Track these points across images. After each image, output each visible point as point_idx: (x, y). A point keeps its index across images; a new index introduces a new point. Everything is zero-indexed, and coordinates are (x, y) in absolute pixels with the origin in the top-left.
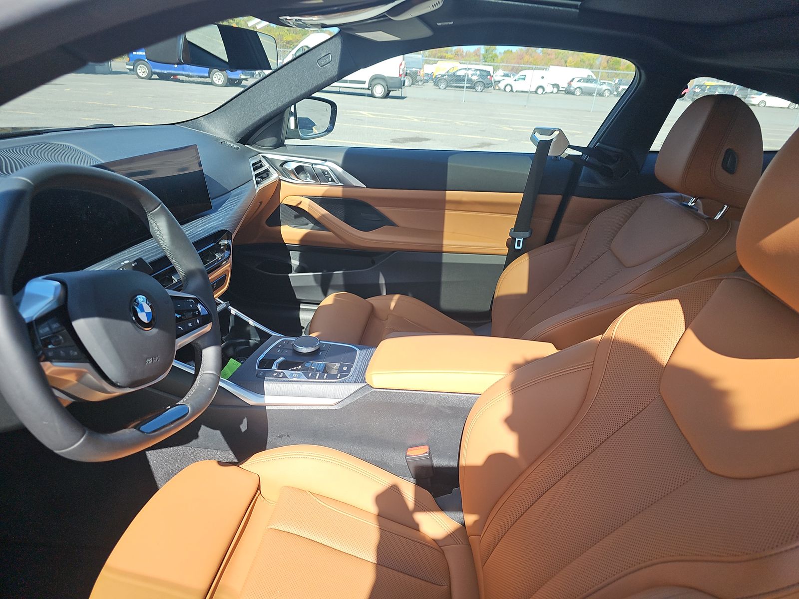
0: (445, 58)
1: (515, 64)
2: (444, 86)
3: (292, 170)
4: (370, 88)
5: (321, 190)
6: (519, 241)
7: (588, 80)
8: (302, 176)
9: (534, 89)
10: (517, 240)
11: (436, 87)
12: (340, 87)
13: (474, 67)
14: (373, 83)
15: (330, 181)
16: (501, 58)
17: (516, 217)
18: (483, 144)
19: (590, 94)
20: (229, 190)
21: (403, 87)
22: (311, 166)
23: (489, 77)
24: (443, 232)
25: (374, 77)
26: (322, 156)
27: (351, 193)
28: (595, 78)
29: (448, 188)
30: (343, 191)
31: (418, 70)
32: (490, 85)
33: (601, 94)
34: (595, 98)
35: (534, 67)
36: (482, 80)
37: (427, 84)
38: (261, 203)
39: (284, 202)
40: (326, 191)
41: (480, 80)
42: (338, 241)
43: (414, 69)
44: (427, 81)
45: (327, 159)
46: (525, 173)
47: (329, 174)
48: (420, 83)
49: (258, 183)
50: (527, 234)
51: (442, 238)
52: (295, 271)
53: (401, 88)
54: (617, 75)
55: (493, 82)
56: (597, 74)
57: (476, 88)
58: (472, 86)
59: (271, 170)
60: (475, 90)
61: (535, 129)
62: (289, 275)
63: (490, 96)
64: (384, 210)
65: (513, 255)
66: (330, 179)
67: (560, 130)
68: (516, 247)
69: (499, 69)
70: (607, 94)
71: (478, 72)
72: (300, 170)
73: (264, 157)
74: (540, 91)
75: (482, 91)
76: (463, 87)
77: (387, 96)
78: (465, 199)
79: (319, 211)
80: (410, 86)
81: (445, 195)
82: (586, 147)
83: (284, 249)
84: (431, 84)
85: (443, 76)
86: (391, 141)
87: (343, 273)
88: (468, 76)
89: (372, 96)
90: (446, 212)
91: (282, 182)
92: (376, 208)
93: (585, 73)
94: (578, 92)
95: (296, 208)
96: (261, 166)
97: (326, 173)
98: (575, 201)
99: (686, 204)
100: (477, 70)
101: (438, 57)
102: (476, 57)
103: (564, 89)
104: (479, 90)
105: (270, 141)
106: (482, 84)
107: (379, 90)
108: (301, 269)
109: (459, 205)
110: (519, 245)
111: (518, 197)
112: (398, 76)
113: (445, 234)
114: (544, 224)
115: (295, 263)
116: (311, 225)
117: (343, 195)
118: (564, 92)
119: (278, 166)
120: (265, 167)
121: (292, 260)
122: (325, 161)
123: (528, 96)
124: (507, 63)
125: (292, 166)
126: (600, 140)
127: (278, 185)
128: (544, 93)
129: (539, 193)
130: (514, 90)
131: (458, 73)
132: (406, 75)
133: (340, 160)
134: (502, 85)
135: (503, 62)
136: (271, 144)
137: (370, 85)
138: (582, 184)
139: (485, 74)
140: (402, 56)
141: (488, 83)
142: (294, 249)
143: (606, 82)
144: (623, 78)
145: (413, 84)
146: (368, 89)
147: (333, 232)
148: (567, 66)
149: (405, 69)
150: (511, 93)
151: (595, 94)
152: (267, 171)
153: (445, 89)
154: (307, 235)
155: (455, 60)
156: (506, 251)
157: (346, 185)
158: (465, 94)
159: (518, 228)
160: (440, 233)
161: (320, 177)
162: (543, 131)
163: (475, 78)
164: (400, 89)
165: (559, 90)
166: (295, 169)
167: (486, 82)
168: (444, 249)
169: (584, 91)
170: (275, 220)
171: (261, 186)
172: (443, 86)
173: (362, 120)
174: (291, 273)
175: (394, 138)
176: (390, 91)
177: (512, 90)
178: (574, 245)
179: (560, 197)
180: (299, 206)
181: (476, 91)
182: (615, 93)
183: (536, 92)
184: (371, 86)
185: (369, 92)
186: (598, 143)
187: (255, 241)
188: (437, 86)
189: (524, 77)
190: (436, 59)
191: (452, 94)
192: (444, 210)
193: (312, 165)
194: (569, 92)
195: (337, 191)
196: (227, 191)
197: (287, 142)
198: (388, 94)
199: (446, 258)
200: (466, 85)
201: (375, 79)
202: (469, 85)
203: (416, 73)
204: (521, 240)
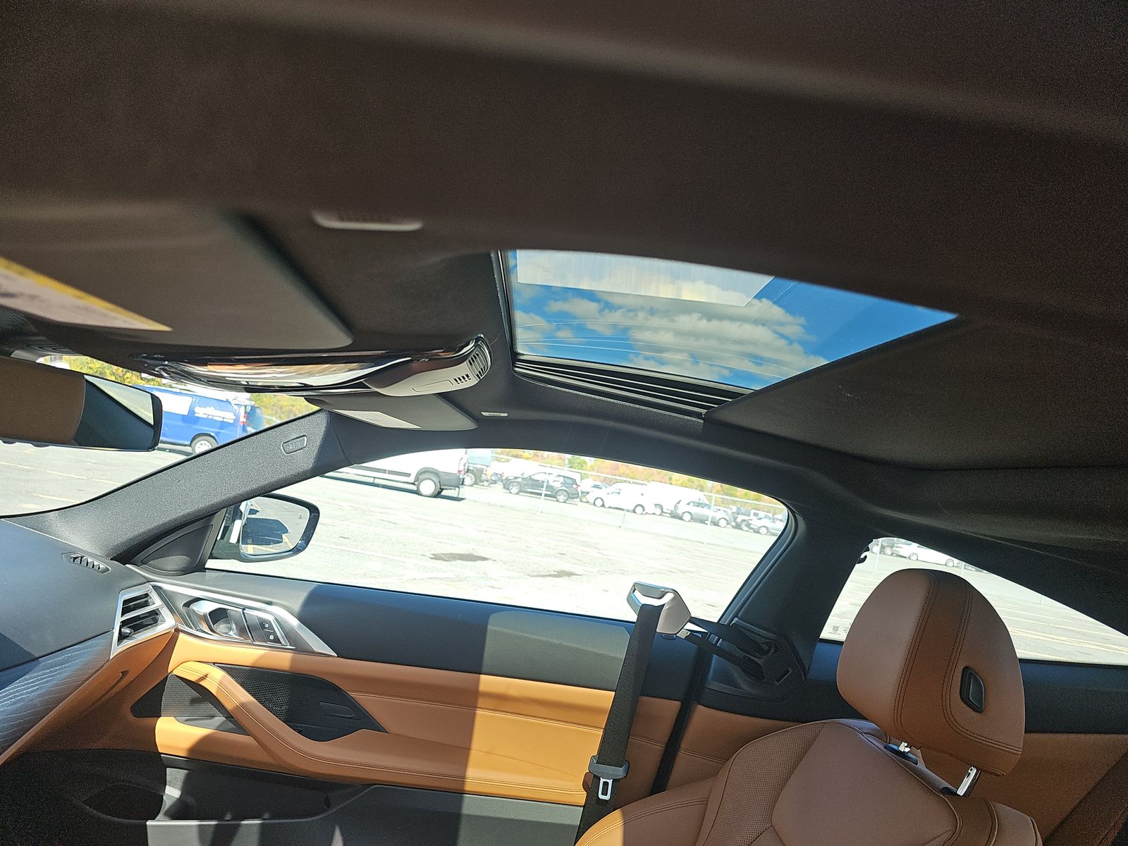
0: (520, 458)
1: (608, 474)
2: (517, 491)
3: (205, 616)
4: (416, 483)
5: (250, 654)
6: (606, 784)
7: (699, 505)
8: (221, 627)
9: (632, 508)
10: (602, 780)
11: (506, 491)
12: (375, 478)
13: (556, 472)
14: (421, 477)
15: (271, 641)
16: (591, 466)
17: (601, 733)
18: (562, 572)
19: (703, 521)
20: (37, 656)
21: (461, 486)
22: (241, 610)
23: (574, 486)
24: (469, 749)
25: (423, 470)
26: (266, 596)
27: (308, 665)
28: (707, 503)
29: (484, 670)
30: (293, 660)
31: (485, 468)
32: (575, 496)
33: (716, 524)
34: (709, 527)
35: (632, 481)
36: (565, 489)
37: (494, 485)
38: (124, 673)
39: (175, 672)
40: (262, 657)
41: (564, 488)
42: (261, 757)
43: (479, 466)
44: (495, 482)
45: (274, 600)
46: (618, 656)
47: (273, 629)
48: (485, 483)
49: (122, 637)
50: (620, 772)
51: (464, 763)
52: (166, 814)
53: (459, 488)
54: (734, 502)
55: (580, 493)
56: (709, 498)
57: (558, 497)
58: (553, 495)
59: (165, 612)
60: (555, 499)
61: (634, 586)
62: (149, 823)
63: (576, 510)
64: (365, 700)
65: (594, 812)
66: (272, 637)
67: (675, 592)
68: (601, 796)
69: (588, 477)
70: (723, 523)
71: (561, 479)
72: (218, 616)
73: (157, 589)
74: (639, 510)
75: (565, 502)
76: (541, 494)
77: (438, 495)
78: (513, 692)
79: (237, 695)
80: (471, 486)
81: (478, 681)
82: (716, 621)
83: (157, 764)
84: (499, 486)
85: (516, 478)
86: (432, 556)
87: (262, 824)
88: (548, 482)
89: (417, 493)
90: (479, 712)
91: (181, 636)
92: (352, 694)
93: (696, 495)
94: (687, 517)
95: (195, 685)
96: (146, 604)
97: (267, 626)
98: (702, 714)
99: (895, 747)
100: (559, 476)
101: (512, 456)
102: (560, 461)
103: (670, 512)
104: (562, 500)
105: (176, 560)
106: (565, 493)
107: (428, 487)
108: (180, 811)
109: (501, 701)
110: (605, 793)
111: (606, 698)
112: (456, 472)
113: (474, 755)
114: (649, 751)
115: (172, 793)
116: (220, 719)
117: (291, 666)
118: (669, 515)
119: (180, 605)
120: (154, 606)
121: (167, 787)
122: (269, 603)
123: (624, 515)
124: (597, 472)
125: (205, 608)
126: (739, 615)
127: (170, 641)
128: (644, 513)
129: (641, 695)
130: (606, 505)
131: (535, 478)
132: (467, 472)
133: (297, 605)
134: (590, 498)
135: (593, 470)
136: (176, 567)
137: (417, 479)
138: (713, 684)
139: (570, 481)
140: (465, 450)
141: (573, 493)
142: (175, 764)
143: (722, 508)
144: (741, 506)
145: (476, 483)
146: (413, 484)
147: (255, 738)
148: (671, 484)
149: (467, 465)
150: (603, 508)
151: (708, 522)
152: (155, 613)
153: (517, 494)
154: (204, 741)
155: (534, 460)
156: (581, 797)
157: (300, 648)
158: (543, 504)
159: (604, 756)
160: (462, 752)
161: (255, 631)
162: (648, 590)
163: (557, 485)
164: (457, 489)
165: (662, 512)
166: (210, 613)
167: (571, 493)
168: (468, 788)
169: (694, 516)
170: (151, 706)
171: (128, 644)
172: (515, 490)
173: (395, 523)
174: (153, 818)
175: (436, 553)
176: (442, 490)
177: (603, 506)
178: (705, 803)
179: (677, 704)
180: (202, 683)
181: (557, 501)
182: (734, 524)
183: (634, 511)
184: (417, 481)
185: (414, 488)
186: (736, 619)
187: (99, 745)
188: (508, 489)
189: (618, 491)
190: (509, 458)
191: (526, 501)
192: (476, 707)
193: (244, 609)
194: (675, 516)
195: (282, 659)
196: (31, 658)
197: (211, 564)
198: (439, 493)
199: (469, 807)
200: (544, 492)
201: (424, 473)
202: (549, 493)
203: (481, 471)
204: (610, 782)
